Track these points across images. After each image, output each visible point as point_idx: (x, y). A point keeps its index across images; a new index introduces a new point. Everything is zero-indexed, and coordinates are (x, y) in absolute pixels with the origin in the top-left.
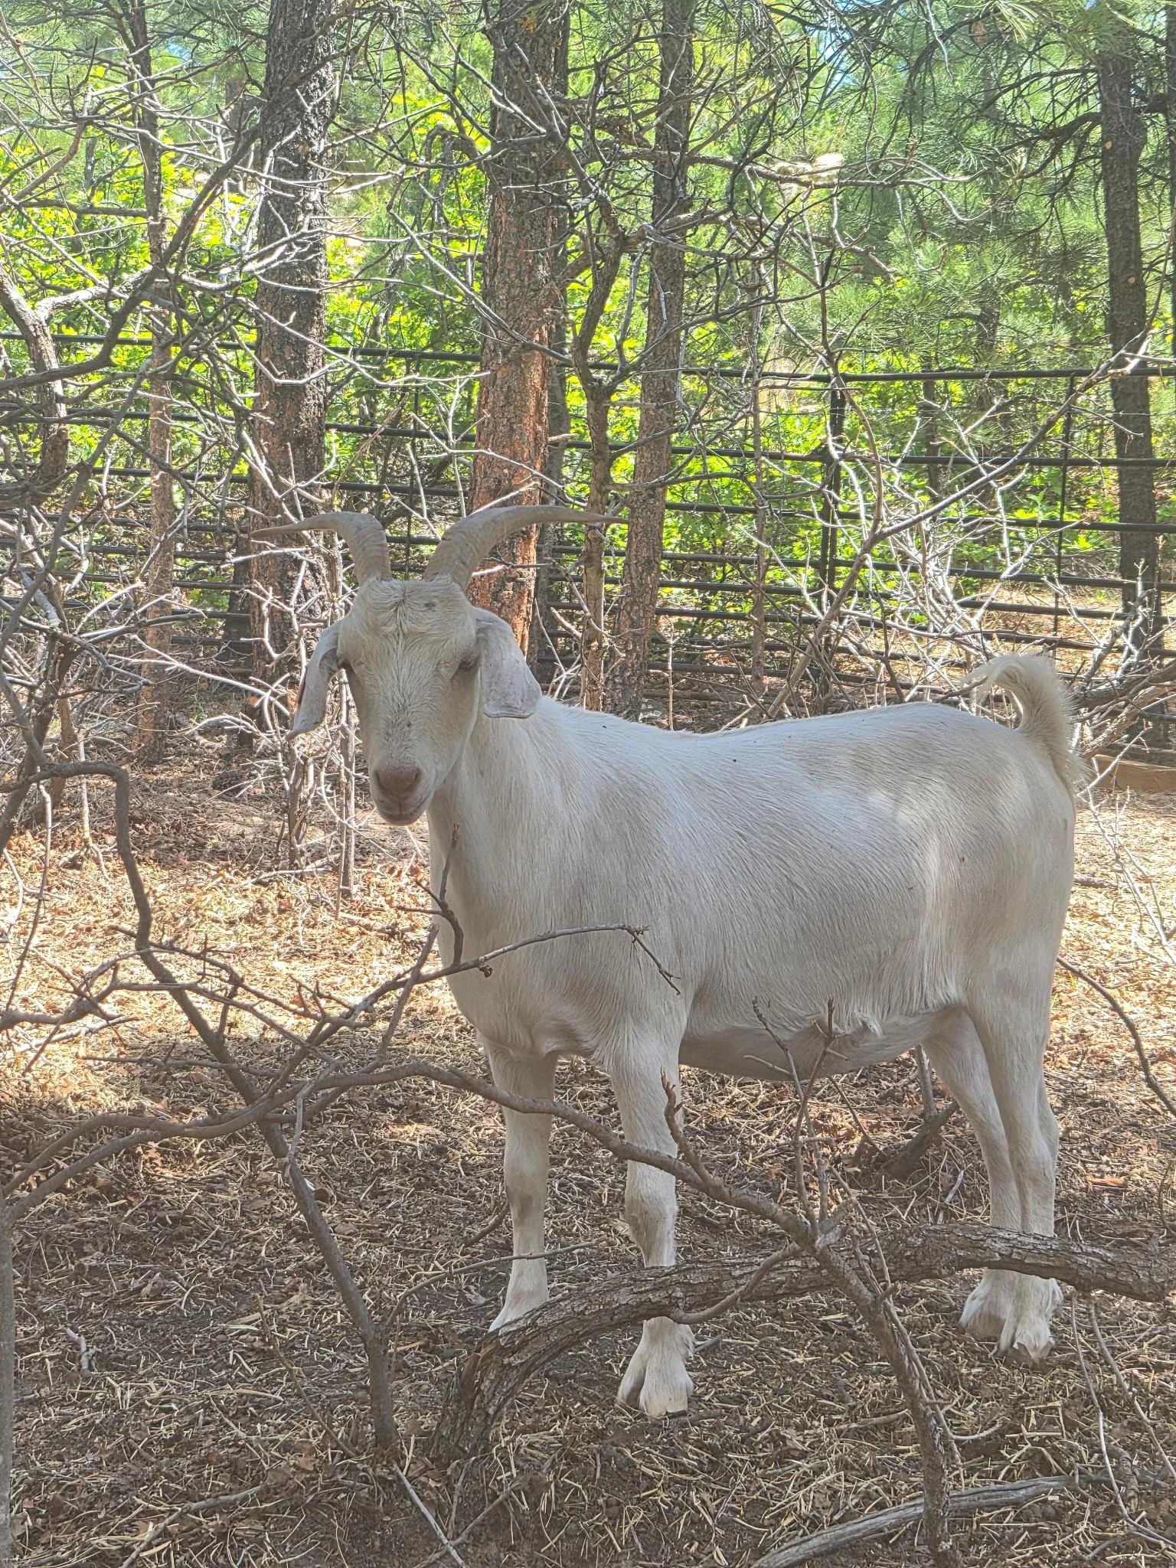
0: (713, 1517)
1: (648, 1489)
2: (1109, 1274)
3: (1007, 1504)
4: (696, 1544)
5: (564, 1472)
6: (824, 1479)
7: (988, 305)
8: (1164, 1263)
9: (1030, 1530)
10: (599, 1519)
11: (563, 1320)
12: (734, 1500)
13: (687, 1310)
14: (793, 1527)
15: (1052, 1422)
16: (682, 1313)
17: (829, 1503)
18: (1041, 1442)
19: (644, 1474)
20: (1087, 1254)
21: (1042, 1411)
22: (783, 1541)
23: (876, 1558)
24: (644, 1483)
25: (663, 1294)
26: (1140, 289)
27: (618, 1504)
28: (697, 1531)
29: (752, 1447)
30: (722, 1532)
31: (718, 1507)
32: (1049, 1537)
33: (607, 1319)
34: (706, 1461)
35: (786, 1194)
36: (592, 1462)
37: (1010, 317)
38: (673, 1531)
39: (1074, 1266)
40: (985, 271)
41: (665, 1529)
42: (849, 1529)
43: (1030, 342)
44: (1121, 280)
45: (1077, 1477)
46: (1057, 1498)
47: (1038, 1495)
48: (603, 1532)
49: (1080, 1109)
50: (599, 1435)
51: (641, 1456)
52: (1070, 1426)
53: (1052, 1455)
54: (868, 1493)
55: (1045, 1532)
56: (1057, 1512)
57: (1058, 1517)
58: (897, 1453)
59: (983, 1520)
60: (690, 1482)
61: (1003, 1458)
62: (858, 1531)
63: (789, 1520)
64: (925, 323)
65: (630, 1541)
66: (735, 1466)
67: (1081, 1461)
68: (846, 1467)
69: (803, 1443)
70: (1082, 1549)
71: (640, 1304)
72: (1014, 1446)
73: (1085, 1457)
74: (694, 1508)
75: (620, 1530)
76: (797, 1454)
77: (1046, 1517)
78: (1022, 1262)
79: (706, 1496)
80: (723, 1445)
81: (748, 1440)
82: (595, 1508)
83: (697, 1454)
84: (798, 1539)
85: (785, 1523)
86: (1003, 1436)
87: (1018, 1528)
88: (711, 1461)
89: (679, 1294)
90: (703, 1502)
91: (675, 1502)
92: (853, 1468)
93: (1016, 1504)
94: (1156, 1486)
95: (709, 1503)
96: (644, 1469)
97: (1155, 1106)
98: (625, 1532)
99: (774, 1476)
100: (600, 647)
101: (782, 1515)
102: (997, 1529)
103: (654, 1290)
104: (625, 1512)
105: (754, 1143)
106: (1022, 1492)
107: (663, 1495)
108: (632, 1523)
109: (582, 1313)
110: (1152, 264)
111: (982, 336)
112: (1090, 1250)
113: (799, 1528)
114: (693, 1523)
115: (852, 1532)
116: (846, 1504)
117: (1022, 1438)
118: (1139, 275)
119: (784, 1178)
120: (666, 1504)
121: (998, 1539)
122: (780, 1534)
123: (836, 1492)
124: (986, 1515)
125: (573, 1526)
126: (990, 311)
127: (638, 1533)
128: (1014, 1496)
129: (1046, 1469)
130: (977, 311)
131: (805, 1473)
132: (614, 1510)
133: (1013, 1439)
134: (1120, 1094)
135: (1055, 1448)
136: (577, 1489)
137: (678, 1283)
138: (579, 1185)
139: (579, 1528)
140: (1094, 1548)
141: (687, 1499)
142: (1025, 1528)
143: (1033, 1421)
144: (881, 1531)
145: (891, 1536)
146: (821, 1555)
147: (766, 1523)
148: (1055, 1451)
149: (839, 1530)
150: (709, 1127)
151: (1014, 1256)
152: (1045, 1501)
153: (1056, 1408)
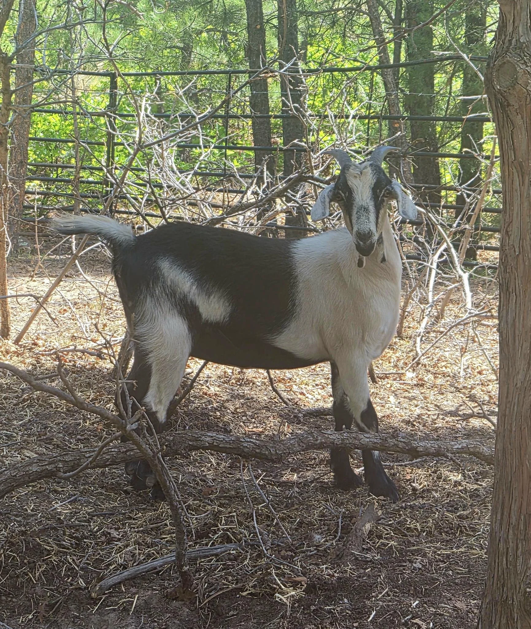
0: (78, 567)
1: (47, 555)
2: (257, 451)
3: (212, 555)
4: (71, 578)
5: (8, 549)
6: (129, 548)
7: (187, 42)
8: (282, 446)
9: (223, 565)
10: (25, 569)
11: (6, 479)
12: (87, 559)
13: (65, 473)
14: (116, 569)
15: (232, 522)
16: (62, 474)
17: (131, 559)
18: (227, 530)
19: (46, 549)
20: (248, 442)
21: (228, 517)
22: (111, 575)
23: (154, 580)
24: (46, 553)
25: (53, 466)
26: (262, 31)
27: (34, 562)
28: (71, 573)
29: (95, 537)
30: (82, 573)
31: (80, 562)
32: (231, 567)
33: (27, 478)
34: (74, 543)
35: (105, 438)
36: (21, 544)
37: (198, 49)
38: (60, 574)
39: (242, 447)
40: (186, 24)
41: (56, 573)
42: (141, 567)
43: (208, 61)
44: (253, 26)
45: (244, 543)
46: (234, 552)
47: (226, 551)
48: (27, 575)
49: (241, 401)
50: (23, 533)
51: (44, 541)
52: (240, 523)
53: (232, 535)
54: (149, 554)
55: (230, 565)
56: (235, 558)
57: (236, 559)
58: (162, 539)
59: (202, 562)
60: (67, 552)
61: (210, 538)
62: (145, 568)
63: (113, 566)
64: (156, 50)
65: (40, 578)
66: (87, 545)
67: (246, 537)
68: (139, 544)
69: (119, 535)
70: (246, 570)
71: (42, 472)
72: (215, 533)
73: (247, 536)
74: (69, 563)
75: (35, 573)
76: (116, 539)
77: (230, 560)
78: (218, 446)
79: (75, 558)
80: (81, 536)
81: (93, 535)
82: (23, 564)
83: (70, 541)
84: (118, 573)
85: (111, 567)
86: (210, 529)
87: (218, 564)
88: (76, 543)
89: (61, 466)
90: (73, 560)
91: (60, 561)
92: (142, 545)
93: (216, 555)
94: (278, 545)
95: (76, 560)
96: (45, 546)
97: (276, 400)
98: (37, 574)
99: (106, 549)
100: (7, 187)
101: (110, 565)
102: (208, 565)
103: (49, 464)
104: (37, 566)
105: (89, 417)
106: (219, 550)
107: (55, 558)
108: (40, 570)
109: (15, 476)
110: (268, 20)
111: (184, 58)
112: (249, 440)
113: (118, 569)
114: (69, 569)
115: (143, 569)
116: (139, 559)
117: (219, 529)
118: (261, 24)
119: (104, 431)
120: (57, 562)
121: (209, 569)
122: (109, 572)
123: (134, 554)
124: (203, 560)
125: (13, 572)
126: (188, 45)
127: (43, 575)
128: (215, 552)
129: (229, 541)
130: (181, 45)
131: (120, 547)
132: (32, 565)
133: (214, 530)
134: (260, 396)
135: (234, 532)
136: (14, 556)
137: (60, 461)
138: (6, 436)
139: (16, 574)
140: (251, 570)
141: (66, 559)
142: (221, 564)
143: (223, 522)
144: (155, 568)
145: (160, 571)
146: (128, 579)
147: (103, 568)
148: (234, 534)
149: (136, 568)
150: (68, 410)
151: (215, 444)
152: (230, 554)
153: (234, 516)
